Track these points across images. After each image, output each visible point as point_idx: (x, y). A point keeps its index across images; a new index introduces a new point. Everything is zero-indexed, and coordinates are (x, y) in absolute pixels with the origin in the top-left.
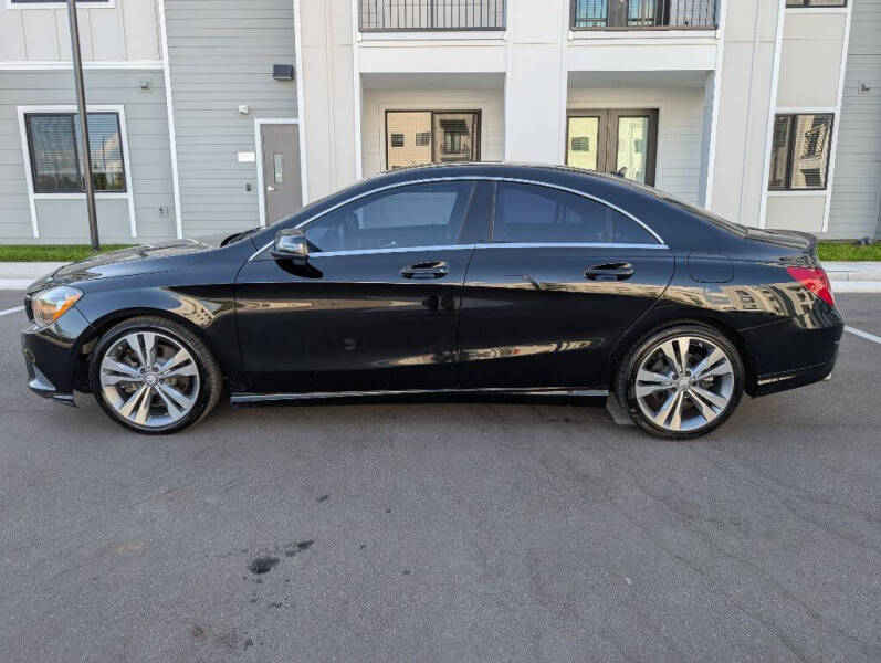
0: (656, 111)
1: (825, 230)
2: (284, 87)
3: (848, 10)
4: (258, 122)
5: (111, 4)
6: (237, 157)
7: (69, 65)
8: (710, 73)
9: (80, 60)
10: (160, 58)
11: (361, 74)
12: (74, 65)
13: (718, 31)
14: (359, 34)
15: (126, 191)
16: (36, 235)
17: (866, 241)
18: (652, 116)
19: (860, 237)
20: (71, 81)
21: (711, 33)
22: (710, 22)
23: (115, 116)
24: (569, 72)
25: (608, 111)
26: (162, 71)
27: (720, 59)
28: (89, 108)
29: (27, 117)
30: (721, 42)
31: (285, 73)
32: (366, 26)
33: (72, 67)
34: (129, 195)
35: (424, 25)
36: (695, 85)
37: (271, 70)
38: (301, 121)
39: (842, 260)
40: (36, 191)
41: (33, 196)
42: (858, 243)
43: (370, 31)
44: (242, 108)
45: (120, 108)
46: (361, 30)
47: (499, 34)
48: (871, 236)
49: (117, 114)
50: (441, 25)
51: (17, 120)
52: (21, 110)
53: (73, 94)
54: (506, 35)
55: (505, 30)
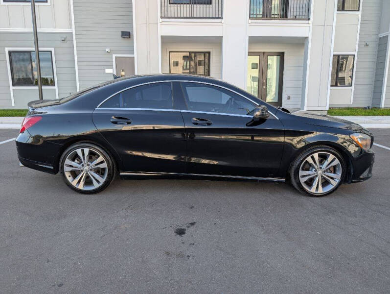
0: (283, 53)
1: (352, 103)
2: (126, 41)
3: (360, 13)
4: (114, 56)
5: (48, 3)
6: (105, 71)
7: (31, 30)
8: (306, 38)
9: (36, 28)
10: (71, 28)
11: (161, 36)
12: (34, 30)
13: (310, 21)
14: (161, 19)
15: (54, 86)
16: (13, 105)
17: (369, 107)
18: (281, 55)
19: (366, 106)
20: (32, 37)
21: (307, 22)
22: (306, 17)
23: (50, 53)
24: (249, 37)
25: (264, 53)
26: (72, 33)
27: (311, 32)
28: (40, 49)
29: (10, 52)
30: (311, 25)
31: (127, 35)
32: (163, 16)
33: (33, 31)
34: (56, 87)
35: (188, 16)
36: (300, 43)
37: (121, 34)
38: (135, 55)
39: (360, 115)
40: (13, 85)
41: (12, 88)
42: (365, 108)
43: (165, 18)
44: (108, 50)
45: (52, 49)
46: (162, 18)
47: (219, 20)
48: (370, 105)
49: (51, 52)
50: (195, 16)
51: (5, 54)
52: (7, 49)
53: (33, 43)
54: (223, 21)
55: (222, 19)
